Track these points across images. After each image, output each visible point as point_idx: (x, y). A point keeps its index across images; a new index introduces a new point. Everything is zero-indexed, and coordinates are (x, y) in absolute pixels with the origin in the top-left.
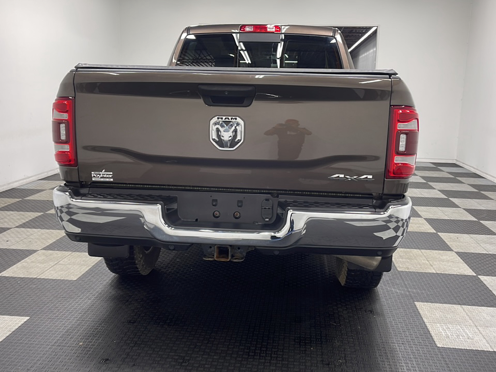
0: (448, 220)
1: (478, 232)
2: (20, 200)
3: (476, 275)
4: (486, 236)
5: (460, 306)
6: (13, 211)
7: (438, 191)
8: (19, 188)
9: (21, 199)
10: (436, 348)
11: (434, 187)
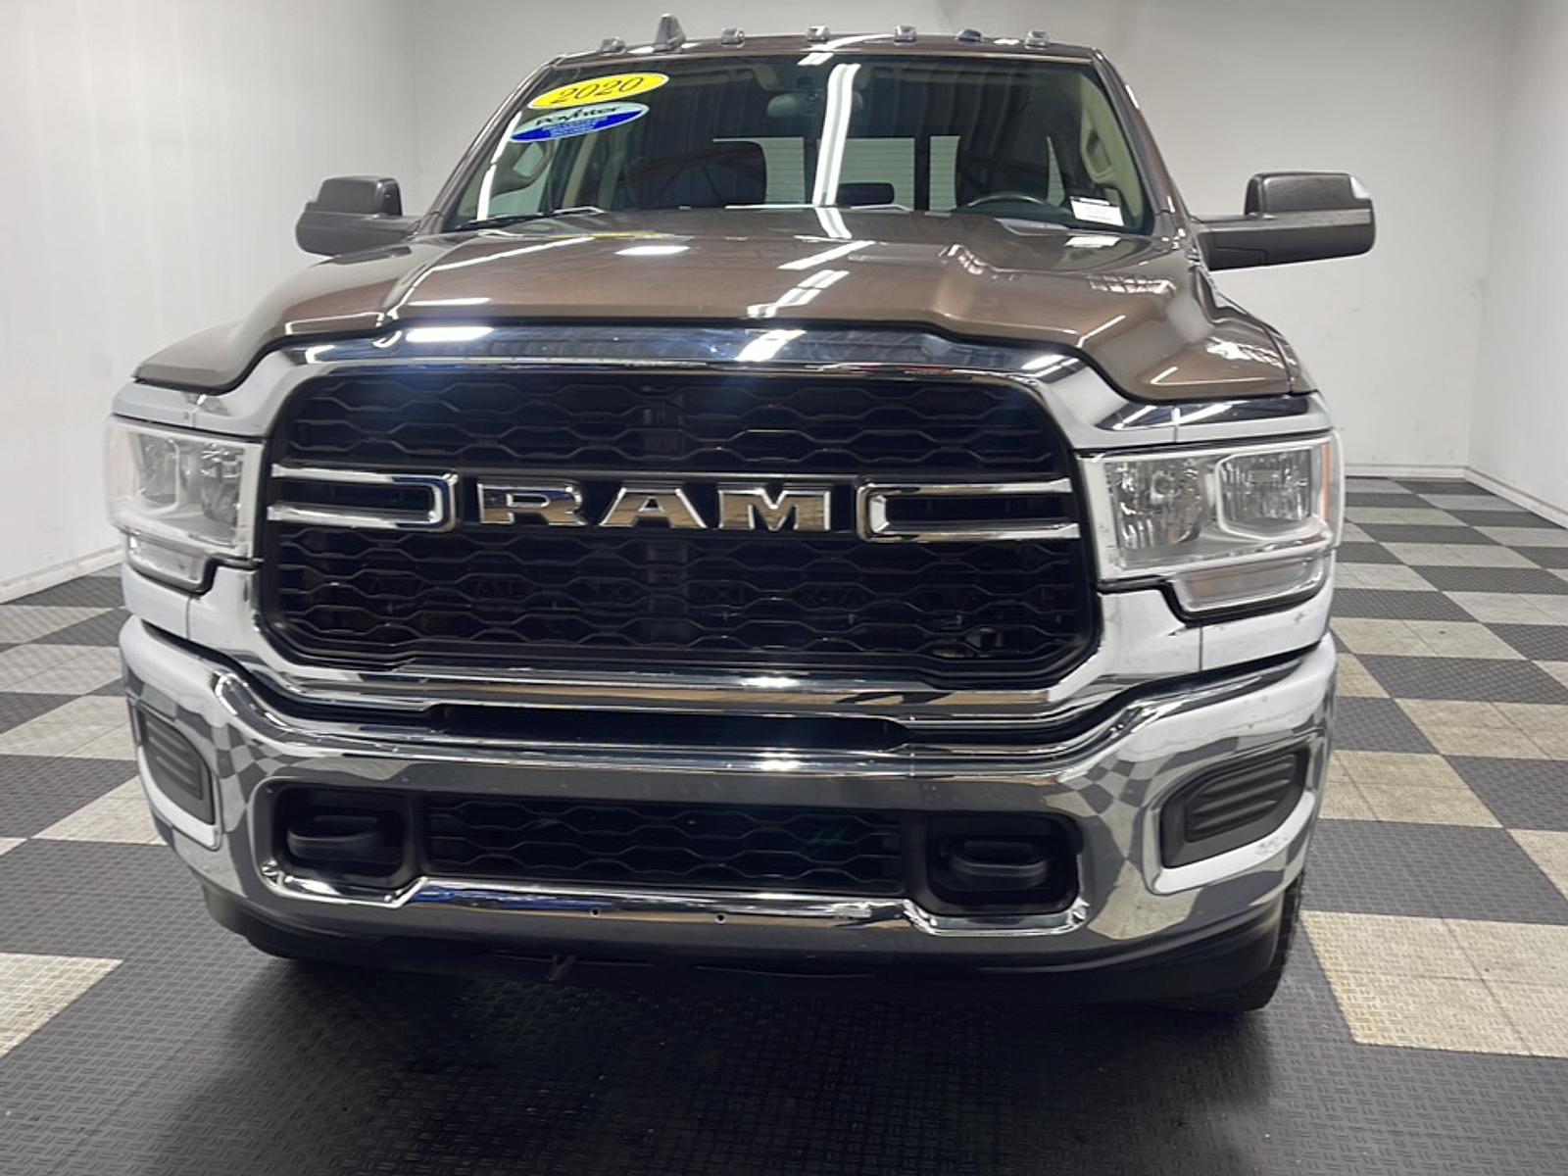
0: (1433, 658)
1: (1524, 695)
2: (109, 612)
3: (1500, 826)
4: (1548, 706)
5: (1439, 920)
6: (83, 644)
7: (1411, 570)
8: (104, 574)
9: (109, 609)
10: (1351, 1047)
11: (1401, 557)
